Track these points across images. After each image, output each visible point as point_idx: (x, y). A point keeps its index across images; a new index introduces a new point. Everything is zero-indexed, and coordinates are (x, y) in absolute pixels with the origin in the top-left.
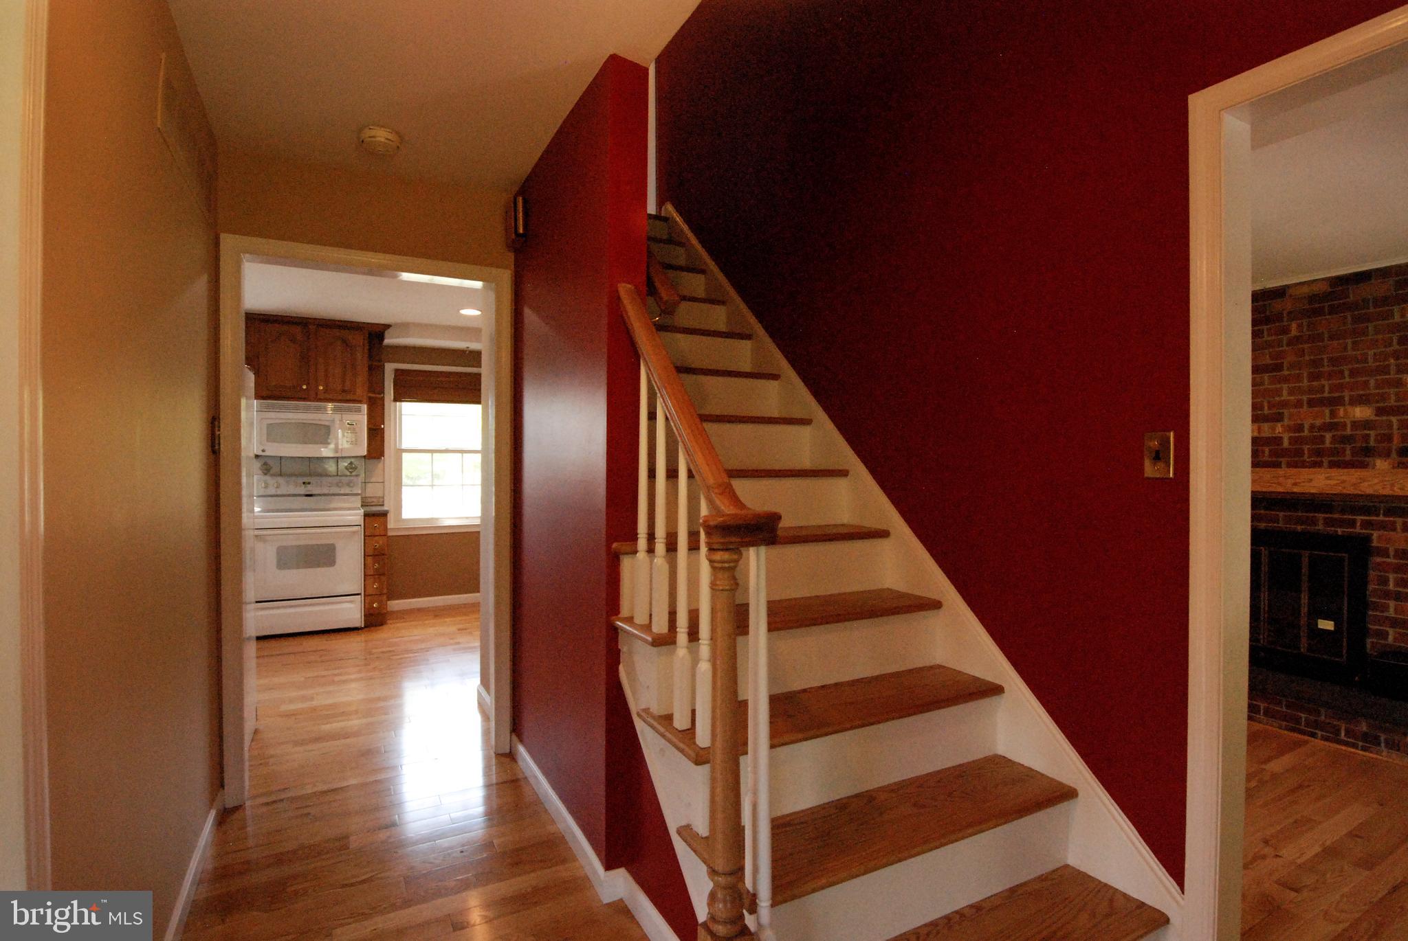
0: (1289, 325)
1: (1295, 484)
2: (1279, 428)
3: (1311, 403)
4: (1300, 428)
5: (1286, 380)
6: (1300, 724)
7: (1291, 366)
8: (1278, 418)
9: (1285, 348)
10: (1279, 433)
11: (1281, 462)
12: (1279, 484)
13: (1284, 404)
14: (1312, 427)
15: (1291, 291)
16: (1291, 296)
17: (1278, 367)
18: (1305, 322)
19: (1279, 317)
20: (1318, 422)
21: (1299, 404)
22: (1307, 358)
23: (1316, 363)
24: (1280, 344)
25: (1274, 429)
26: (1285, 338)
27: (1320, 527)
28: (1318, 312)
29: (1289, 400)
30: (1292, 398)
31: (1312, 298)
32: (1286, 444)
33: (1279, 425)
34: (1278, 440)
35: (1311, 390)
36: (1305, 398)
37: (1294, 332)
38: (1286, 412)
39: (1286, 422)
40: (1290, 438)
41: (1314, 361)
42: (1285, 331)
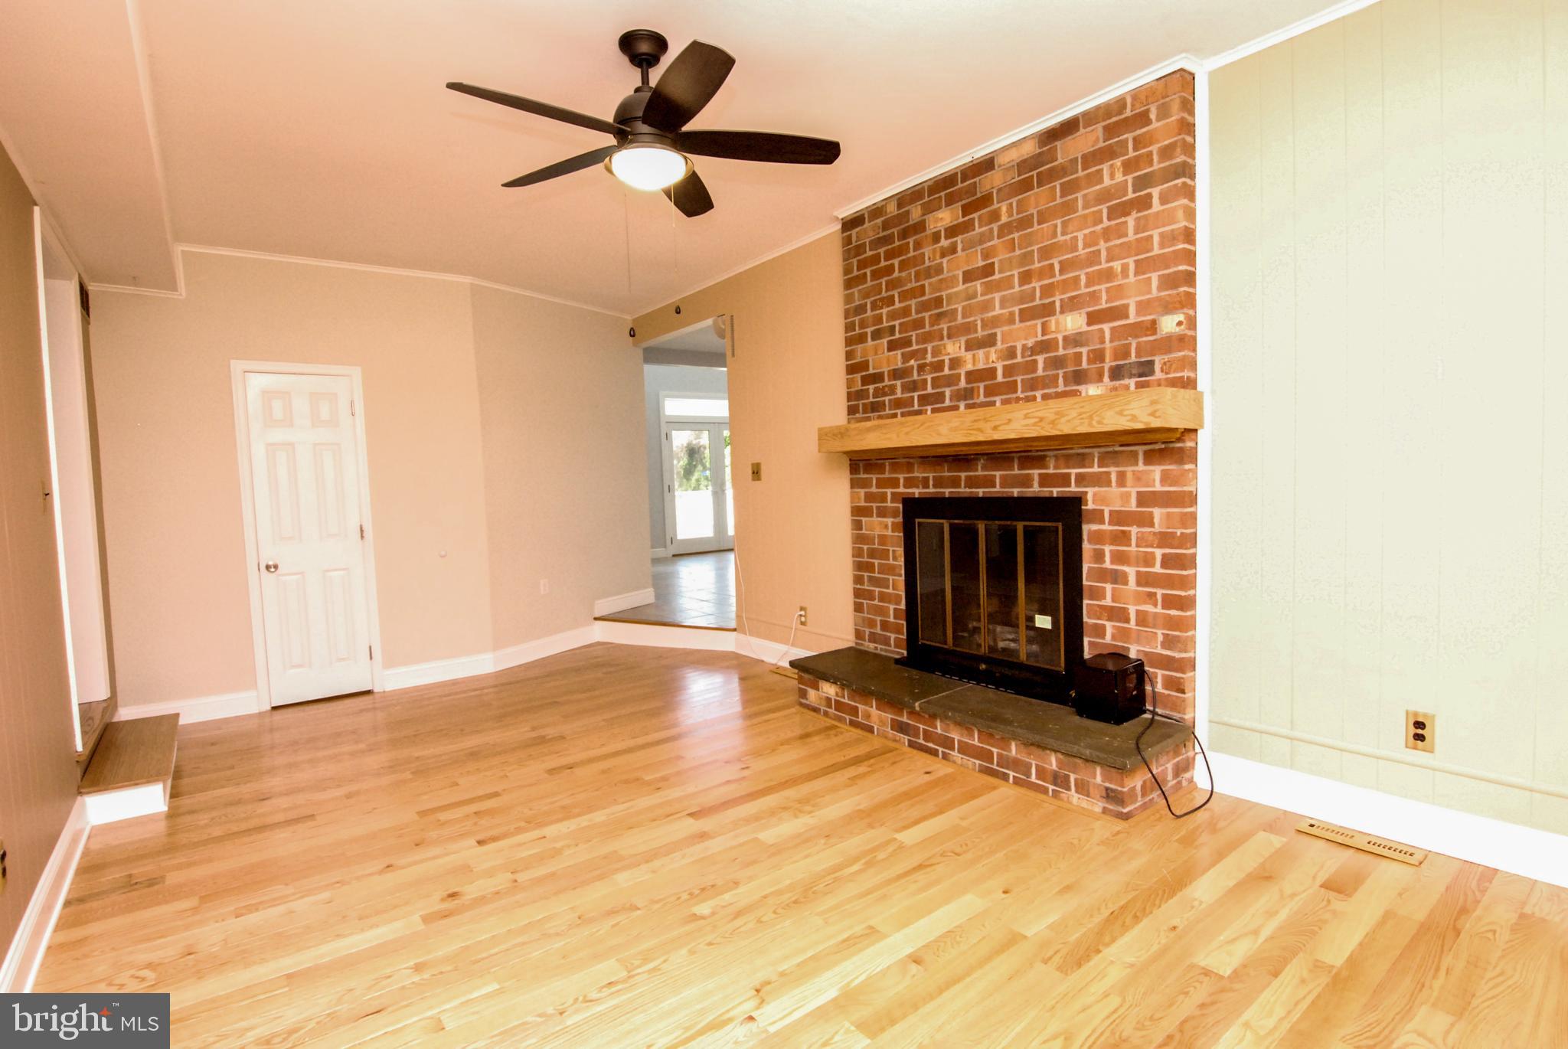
0: (999, 208)
1: (995, 428)
2: (993, 354)
3: (1024, 316)
4: (1012, 353)
5: (998, 286)
6: (992, 763)
7: (1003, 266)
8: (989, 341)
9: (995, 241)
10: (993, 362)
11: (995, 402)
13: (995, 322)
14: (1024, 348)
15: (1001, 160)
16: (999, 166)
17: (988, 270)
18: (1015, 201)
19: (986, 200)
20: (1030, 343)
21: (1011, 320)
22: (1018, 252)
23: (1026, 258)
24: (991, 236)
25: (987, 357)
26: (995, 227)
27: (1036, 488)
28: (1026, 186)
29: (1001, 314)
30: (1004, 311)
31: (1023, 166)
32: (1000, 378)
33: (993, 350)
34: (992, 372)
35: (1023, 298)
36: (1016, 309)
37: (1004, 218)
38: (999, 331)
39: (999, 345)
40: (1004, 367)
41: (1025, 255)
42: (995, 216)
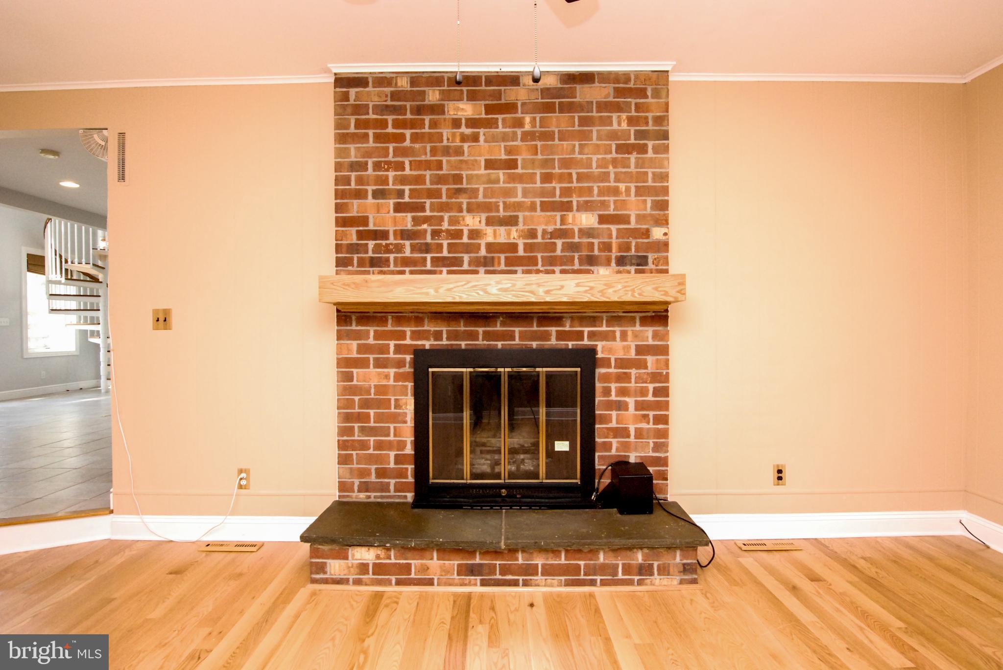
0: (523, 118)
2: (514, 232)
3: (545, 207)
4: (532, 234)
5: (520, 179)
7: (526, 164)
8: (511, 221)
9: (518, 143)
10: (514, 238)
11: (517, 271)
12: (532, 292)
13: (519, 206)
14: (544, 232)
15: (525, 81)
17: (511, 164)
18: (538, 116)
19: (510, 107)
20: (550, 228)
21: (533, 208)
22: (540, 156)
23: (548, 163)
24: (514, 137)
25: (509, 234)
26: (519, 131)
27: (553, 342)
28: (548, 108)
29: (523, 202)
30: (526, 200)
31: (547, 92)
32: (521, 252)
33: (514, 229)
34: (513, 247)
35: (543, 193)
36: (538, 201)
37: (527, 127)
38: (521, 215)
39: (521, 226)
40: (525, 244)
41: (546, 161)
42: (519, 123)
